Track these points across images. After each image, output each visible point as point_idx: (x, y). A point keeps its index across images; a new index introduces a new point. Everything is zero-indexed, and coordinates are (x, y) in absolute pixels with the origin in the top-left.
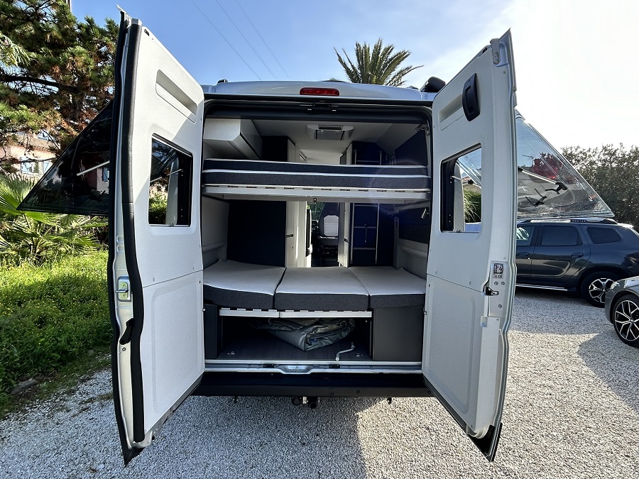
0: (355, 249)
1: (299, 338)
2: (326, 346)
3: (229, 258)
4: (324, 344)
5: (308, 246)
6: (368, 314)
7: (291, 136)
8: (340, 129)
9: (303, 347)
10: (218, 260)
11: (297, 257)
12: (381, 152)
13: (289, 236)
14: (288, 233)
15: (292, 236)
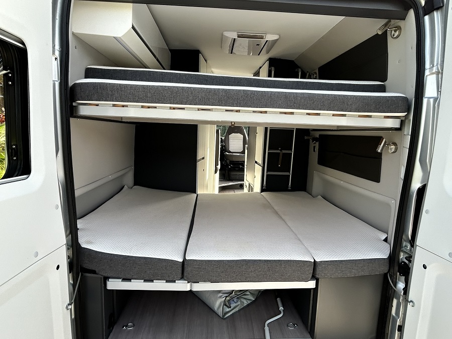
0: (269, 173)
1: (216, 301)
2: (248, 305)
3: (136, 183)
4: (246, 303)
5: (216, 164)
6: (311, 284)
7: (202, 49)
8: (262, 38)
9: (220, 312)
10: (123, 187)
11: (207, 178)
12: (300, 70)
13: (200, 160)
14: (199, 157)
15: (203, 158)
